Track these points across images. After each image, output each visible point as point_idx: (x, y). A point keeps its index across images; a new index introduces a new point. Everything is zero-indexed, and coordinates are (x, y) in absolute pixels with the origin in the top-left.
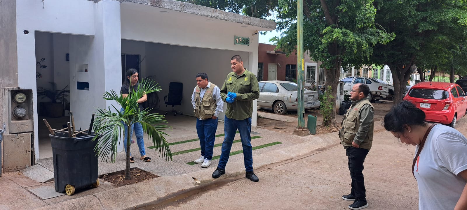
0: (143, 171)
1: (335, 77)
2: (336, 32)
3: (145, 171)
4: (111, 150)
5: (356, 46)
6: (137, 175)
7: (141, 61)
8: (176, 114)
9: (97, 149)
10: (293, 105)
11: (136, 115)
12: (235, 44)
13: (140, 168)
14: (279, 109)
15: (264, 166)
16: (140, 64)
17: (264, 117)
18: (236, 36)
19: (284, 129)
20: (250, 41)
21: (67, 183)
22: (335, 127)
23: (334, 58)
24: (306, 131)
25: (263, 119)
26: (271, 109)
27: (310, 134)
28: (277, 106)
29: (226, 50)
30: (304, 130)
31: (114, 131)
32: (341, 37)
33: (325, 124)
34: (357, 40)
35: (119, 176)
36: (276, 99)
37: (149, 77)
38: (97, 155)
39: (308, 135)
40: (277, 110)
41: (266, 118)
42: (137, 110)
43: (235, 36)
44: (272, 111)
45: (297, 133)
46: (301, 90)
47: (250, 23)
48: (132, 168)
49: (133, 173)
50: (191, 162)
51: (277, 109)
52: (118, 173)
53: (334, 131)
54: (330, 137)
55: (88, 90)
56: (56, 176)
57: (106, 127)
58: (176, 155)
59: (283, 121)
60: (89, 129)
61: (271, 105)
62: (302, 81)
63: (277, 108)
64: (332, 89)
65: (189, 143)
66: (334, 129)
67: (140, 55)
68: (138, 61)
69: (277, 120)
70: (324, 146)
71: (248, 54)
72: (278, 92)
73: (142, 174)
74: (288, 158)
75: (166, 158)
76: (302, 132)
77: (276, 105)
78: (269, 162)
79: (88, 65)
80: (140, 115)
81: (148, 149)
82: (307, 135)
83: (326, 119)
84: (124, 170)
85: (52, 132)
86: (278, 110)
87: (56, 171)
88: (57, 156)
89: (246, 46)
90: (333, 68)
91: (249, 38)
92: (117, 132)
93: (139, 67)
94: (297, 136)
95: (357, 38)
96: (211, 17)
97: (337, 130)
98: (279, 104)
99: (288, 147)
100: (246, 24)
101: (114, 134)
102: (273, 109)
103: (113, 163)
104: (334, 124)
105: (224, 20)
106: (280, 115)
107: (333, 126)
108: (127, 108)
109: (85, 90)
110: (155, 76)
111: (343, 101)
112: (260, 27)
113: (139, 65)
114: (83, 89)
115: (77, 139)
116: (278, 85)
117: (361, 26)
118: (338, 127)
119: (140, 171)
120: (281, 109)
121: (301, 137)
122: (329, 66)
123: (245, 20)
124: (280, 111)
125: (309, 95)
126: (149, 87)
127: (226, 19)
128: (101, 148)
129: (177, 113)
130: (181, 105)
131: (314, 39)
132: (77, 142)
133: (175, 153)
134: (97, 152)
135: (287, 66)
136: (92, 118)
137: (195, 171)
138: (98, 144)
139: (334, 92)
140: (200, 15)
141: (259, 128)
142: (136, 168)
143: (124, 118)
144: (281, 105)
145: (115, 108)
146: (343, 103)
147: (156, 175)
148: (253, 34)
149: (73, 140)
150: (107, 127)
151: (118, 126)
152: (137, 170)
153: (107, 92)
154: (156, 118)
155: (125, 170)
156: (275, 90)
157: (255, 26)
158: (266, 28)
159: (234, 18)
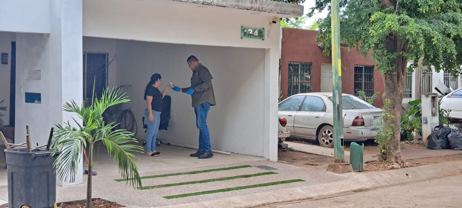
0: (107, 202)
1: (398, 86)
2: (389, 20)
3: (110, 202)
4: (71, 169)
5: (422, 39)
6: (100, 206)
7: (109, 63)
8: (159, 143)
9: (55, 166)
10: (347, 132)
11: (100, 130)
12: (242, 38)
13: (103, 199)
14: (326, 139)
15: (266, 204)
16: (108, 67)
17: (298, 150)
18: (244, 27)
19: (321, 165)
20: (266, 34)
21: (23, 204)
22: (397, 162)
23: (393, 56)
24: (345, 166)
25: (294, 153)
26: (315, 139)
27: (352, 170)
28: (324, 134)
29: (228, 47)
30: (342, 164)
31: (75, 146)
32: (396, 27)
33: (383, 157)
34: (423, 31)
35: (78, 206)
36: (322, 123)
37: (121, 87)
38: (56, 172)
39: (350, 171)
40: (324, 140)
41: (300, 152)
42: (101, 124)
43: (242, 27)
44: (316, 143)
45: (332, 169)
46: (338, 105)
47: (261, 9)
48: (94, 198)
49: (95, 204)
50: (168, 197)
51: (323, 138)
52: (77, 202)
53: (393, 168)
54: (383, 175)
55: (40, 103)
56: (11, 196)
57: (66, 142)
58: (150, 189)
59: (327, 155)
60: (47, 144)
61: (314, 132)
62: (339, 91)
63: (323, 136)
64: (393, 105)
65: (171, 177)
66: (393, 166)
67: (108, 54)
68: (105, 62)
69: (316, 155)
70: (369, 186)
71: (264, 52)
72: (325, 111)
73: (105, 204)
74: (304, 198)
75: (134, 186)
76: (338, 167)
77: (322, 133)
78: (274, 200)
79: (40, 70)
80: (104, 130)
81: (115, 181)
82: (347, 172)
83: (383, 151)
84: (84, 200)
85: (8, 146)
86: (326, 141)
87: (11, 191)
88: (12, 174)
89: (259, 40)
90: (392, 71)
91: (263, 29)
92: (78, 146)
93: (107, 73)
94: (331, 173)
95: (424, 28)
96: (203, 3)
97: (399, 167)
98: (326, 131)
99: (311, 185)
100: (255, 10)
101: (75, 149)
102: (317, 139)
103: (72, 182)
104: (396, 158)
105: (221, 6)
106: (329, 147)
107: (393, 160)
108: (89, 120)
109: (36, 103)
110: (131, 86)
111: (437, 127)
112: (278, 13)
113: (105, 69)
114: (33, 102)
115: (36, 153)
116: (325, 99)
117: (426, 11)
118: (402, 162)
119: (103, 202)
120: (330, 139)
121: (337, 174)
122: (385, 69)
123: (253, 5)
124: (328, 141)
125: (375, 115)
126: (115, 98)
127: (224, 4)
128: (60, 165)
129: (161, 142)
130: (167, 129)
131: (362, 29)
132: (35, 158)
133: (150, 187)
134: (55, 169)
135: (356, 68)
136: (51, 131)
137: (172, 205)
138: (57, 161)
139: (396, 109)
140: (186, 2)
141: (282, 163)
142: (99, 199)
143: (86, 132)
144: (329, 132)
145: (75, 121)
146: (437, 129)
147: (123, 205)
148: (270, 23)
149: (31, 155)
150: (69, 141)
151: (79, 141)
152: (100, 201)
153: (67, 103)
154: (124, 135)
155: (86, 200)
156: (322, 106)
157: (269, 12)
158: (288, 14)
159: (237, 4)
